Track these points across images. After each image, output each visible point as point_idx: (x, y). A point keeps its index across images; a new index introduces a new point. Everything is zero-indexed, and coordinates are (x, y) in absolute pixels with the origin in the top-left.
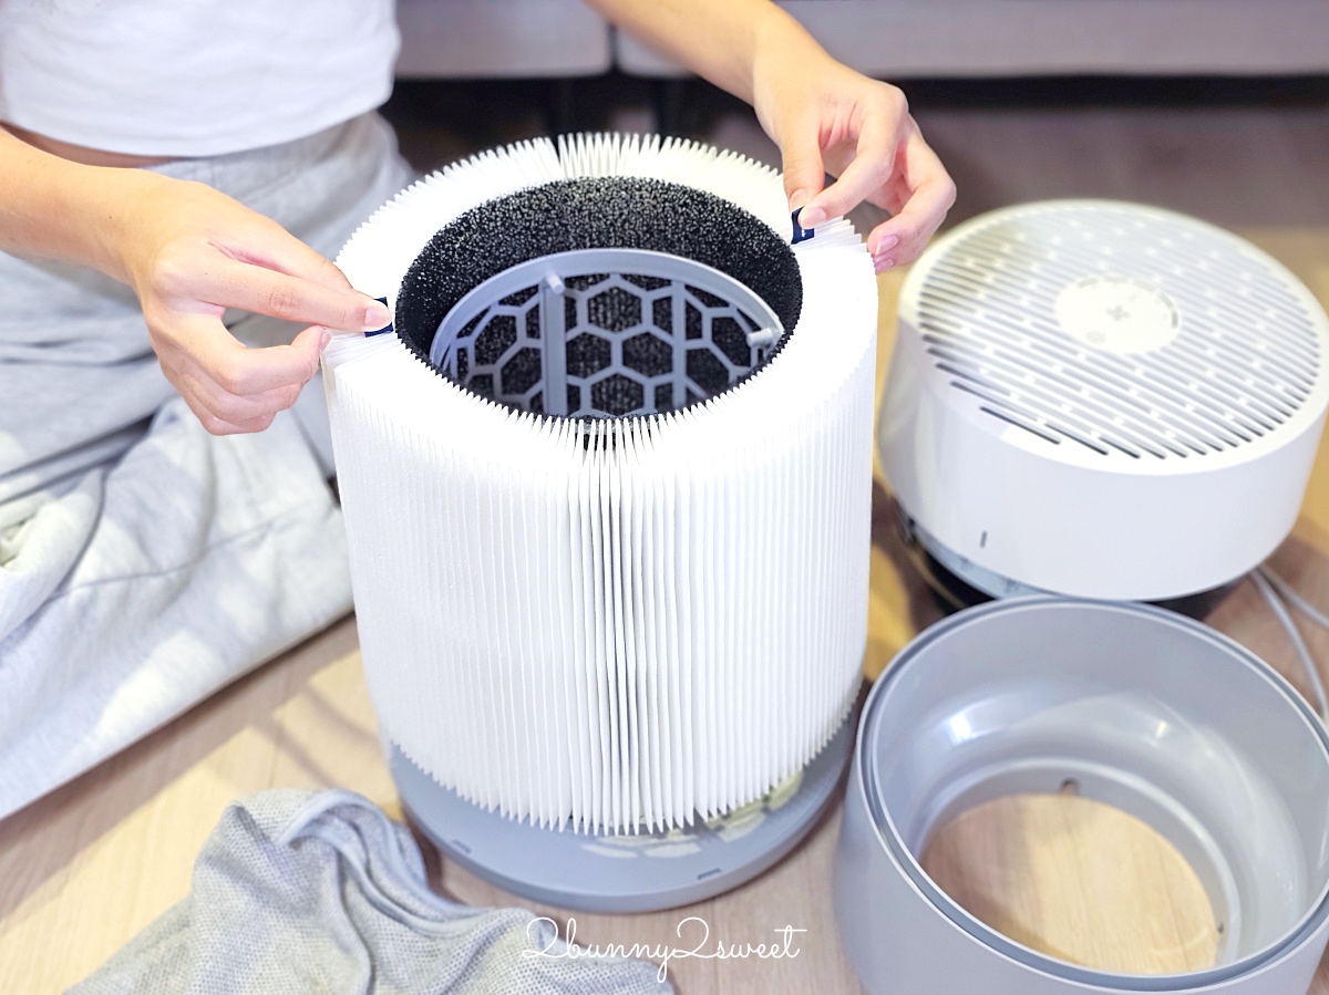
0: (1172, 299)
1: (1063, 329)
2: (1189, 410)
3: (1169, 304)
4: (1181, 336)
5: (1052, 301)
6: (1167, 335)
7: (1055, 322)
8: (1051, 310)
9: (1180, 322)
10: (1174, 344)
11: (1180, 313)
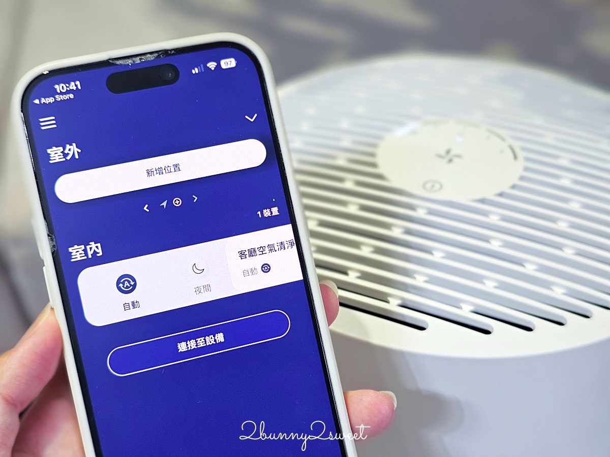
0: (502, 132)
1: (394, 183)
2: (568, 253)
3: (503, 139)
4: (526, 169)
5: (372, 155)
6: (512, 172)
7: (380, 177)
8: (374, 165)
9: (521, 154)
10: (522, 178)
11: (517, 145)
